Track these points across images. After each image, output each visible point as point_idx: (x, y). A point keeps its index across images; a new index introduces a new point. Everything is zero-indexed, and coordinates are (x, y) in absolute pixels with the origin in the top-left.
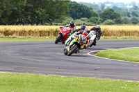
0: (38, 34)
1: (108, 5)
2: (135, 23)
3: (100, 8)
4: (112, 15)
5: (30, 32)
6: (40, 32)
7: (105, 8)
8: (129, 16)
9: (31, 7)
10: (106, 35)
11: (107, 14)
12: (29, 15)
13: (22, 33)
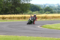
0: (17, 18)
1: (47, 5)
2: (59, 13)
3: (44, 7)
4: (49, 10)
5: (13, 18)
6: (18, 17)
7: (46, 7)
8: (56, 10)
10: (46, 18)
11: (46, 9)
12: (13, 10)
13: (10, 18)
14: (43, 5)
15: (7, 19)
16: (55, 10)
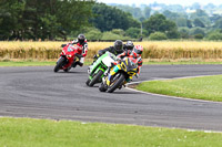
0: (45, 54)
1: (157, 9)
3: (143, 14)
4: (162, 25)
5: (32, 52)
6: (48, 51)
7: (152, 13)
8: (190, 27)
9: (32, 12)
10: (152, 57)
11: (154, 23)
12: (29, 24)
13: (19, 54)
14: (143, 9)
15: (6, 57)
16: (186, 28)
